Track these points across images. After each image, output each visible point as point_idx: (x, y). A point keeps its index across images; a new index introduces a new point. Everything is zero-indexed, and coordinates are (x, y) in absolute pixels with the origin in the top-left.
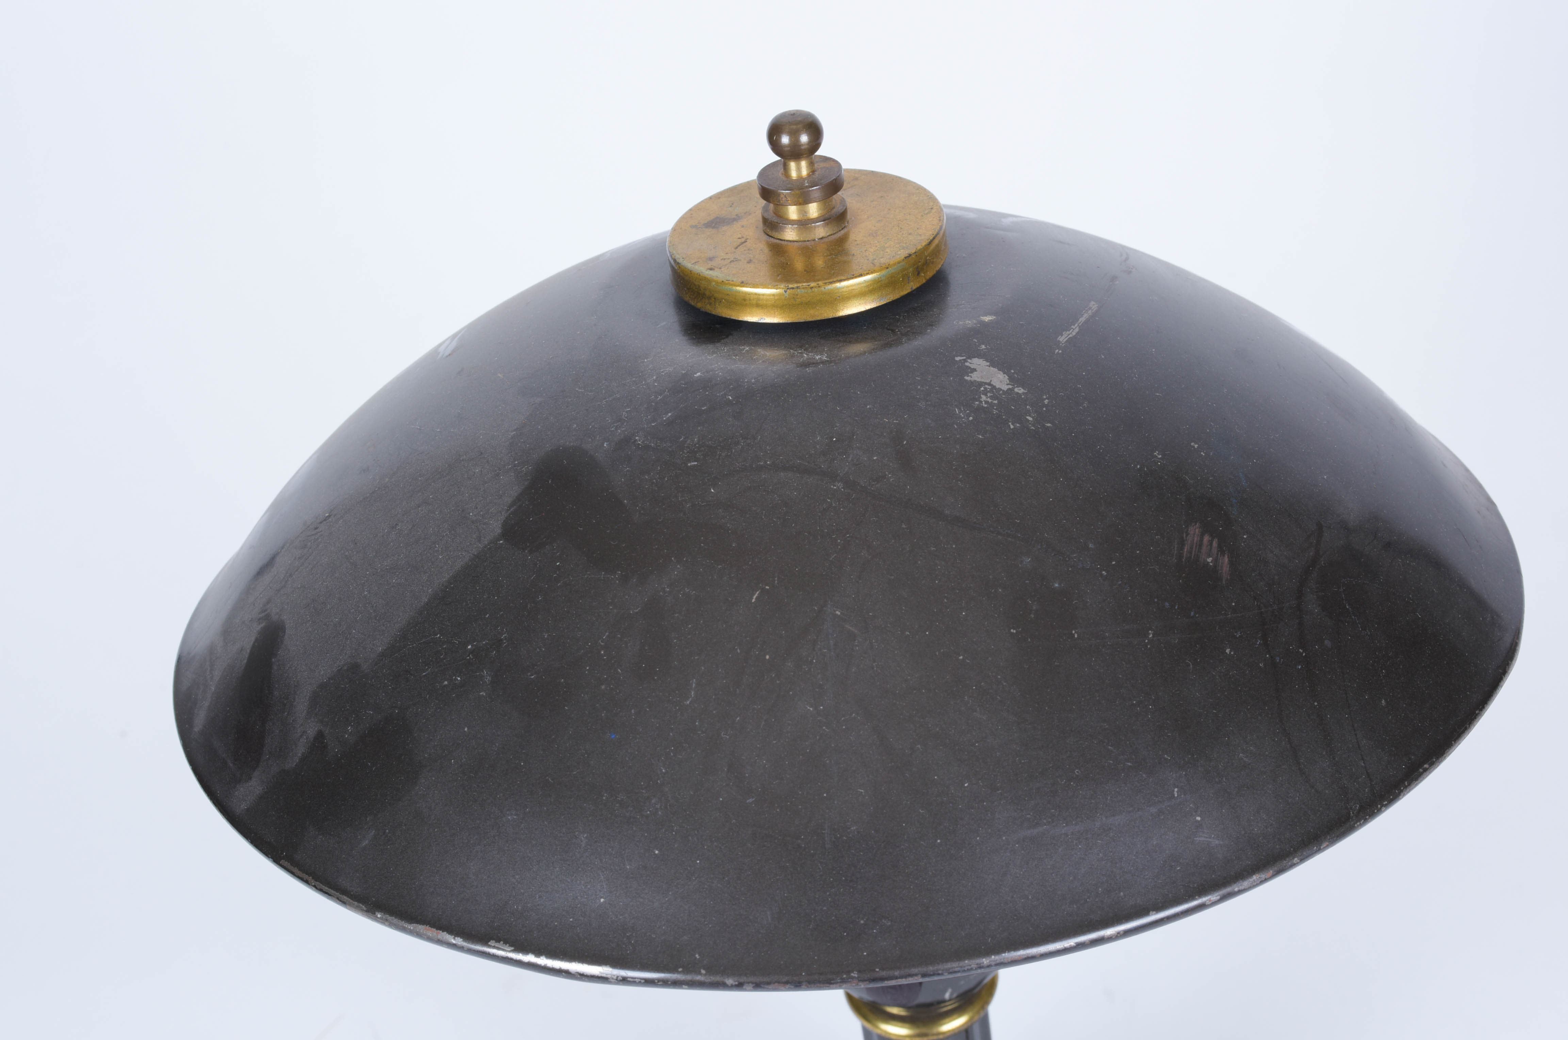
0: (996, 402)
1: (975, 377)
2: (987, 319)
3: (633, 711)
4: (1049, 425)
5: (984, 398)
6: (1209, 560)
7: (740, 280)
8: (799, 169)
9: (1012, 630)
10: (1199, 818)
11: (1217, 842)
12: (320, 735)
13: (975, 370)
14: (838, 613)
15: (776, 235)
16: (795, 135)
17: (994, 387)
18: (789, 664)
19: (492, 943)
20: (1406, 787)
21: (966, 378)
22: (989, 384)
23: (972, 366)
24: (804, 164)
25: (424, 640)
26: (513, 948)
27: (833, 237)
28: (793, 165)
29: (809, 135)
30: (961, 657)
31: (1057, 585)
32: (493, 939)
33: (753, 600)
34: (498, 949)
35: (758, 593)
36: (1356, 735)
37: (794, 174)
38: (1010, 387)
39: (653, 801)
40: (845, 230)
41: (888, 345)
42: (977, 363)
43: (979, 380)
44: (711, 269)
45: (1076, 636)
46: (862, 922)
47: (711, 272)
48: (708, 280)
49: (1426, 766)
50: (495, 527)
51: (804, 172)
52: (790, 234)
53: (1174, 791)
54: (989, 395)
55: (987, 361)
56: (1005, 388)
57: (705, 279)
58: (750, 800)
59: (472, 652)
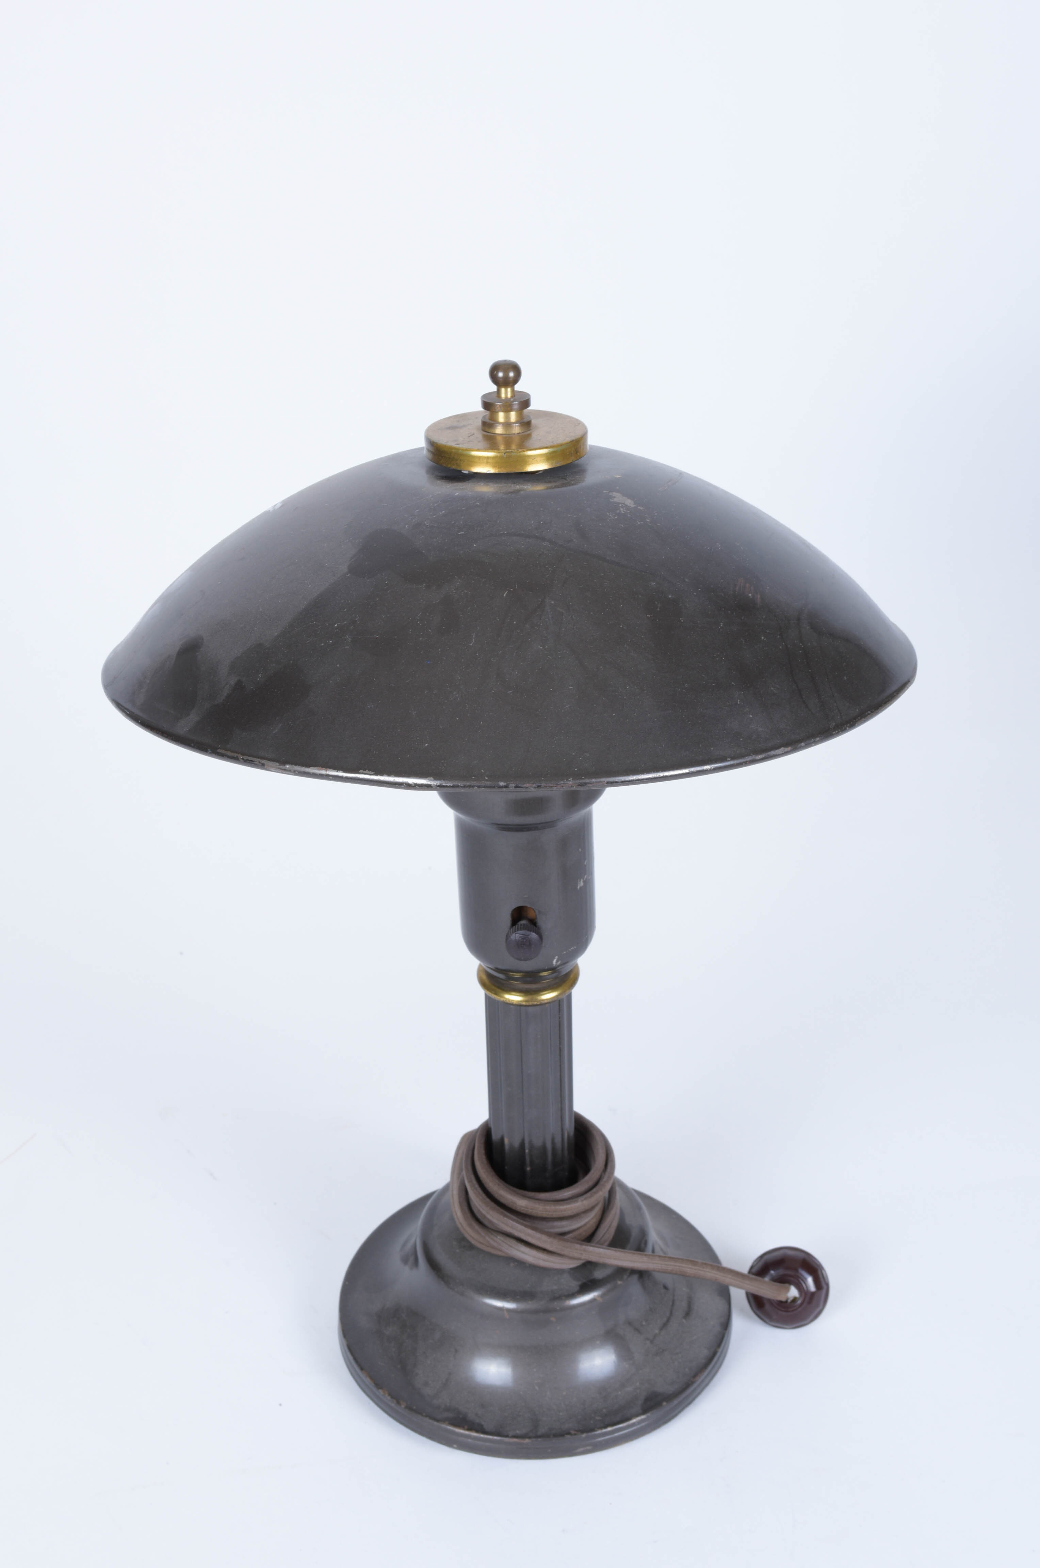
0: (628, 512)
1: (616, 500)
2: (618, 476)
3: (439, 650)
4: (659, 524)
5: (622, 509)
6: (750, 595)
7: (477, 448)
8: (506, 393)
9: (648, 615)
10: (751, 716)
11: (761, 729)
12: (239, 683)
13: (615, 497)
14: (553, 602)
15: (491, 431)
16: (506, 372)
17: (626, 505)
18: (527, 626)
19: (361, 771)
20: (859, 720)
21: (611, 500)
22: (624, 504)
23: (614, 496)
24: (509, 390)
25: (305, 626)
26: (374, 773)
27: (525, 433)
28: (503, 390)
29: (514, 372)
30: (621, 626)
31: (670, 596)
32: (361, 769)
33: (504, 596)
34: (365, 774)
35: (506, 593)
36: (832, 690)
37: (503, 396)
38: (635, 506)
39: (454, 693)
40: (530, 432)
41: (563, 485)
42: (614, 494)
43: (618, 501)
44: (458, 444)
45: (682, 621)
46: (574, 754)
47: (458, 446)
48: (458, 449)
49: (869, 712)
50: (344, 568)
51: (509, 395)
52: (499, 430)
53: (737, 701)
54: (624, 508)
55: (621, 494)
56: (633, 506)
57: (455, 448)
58: (510, 692)
59: (337, 628)
